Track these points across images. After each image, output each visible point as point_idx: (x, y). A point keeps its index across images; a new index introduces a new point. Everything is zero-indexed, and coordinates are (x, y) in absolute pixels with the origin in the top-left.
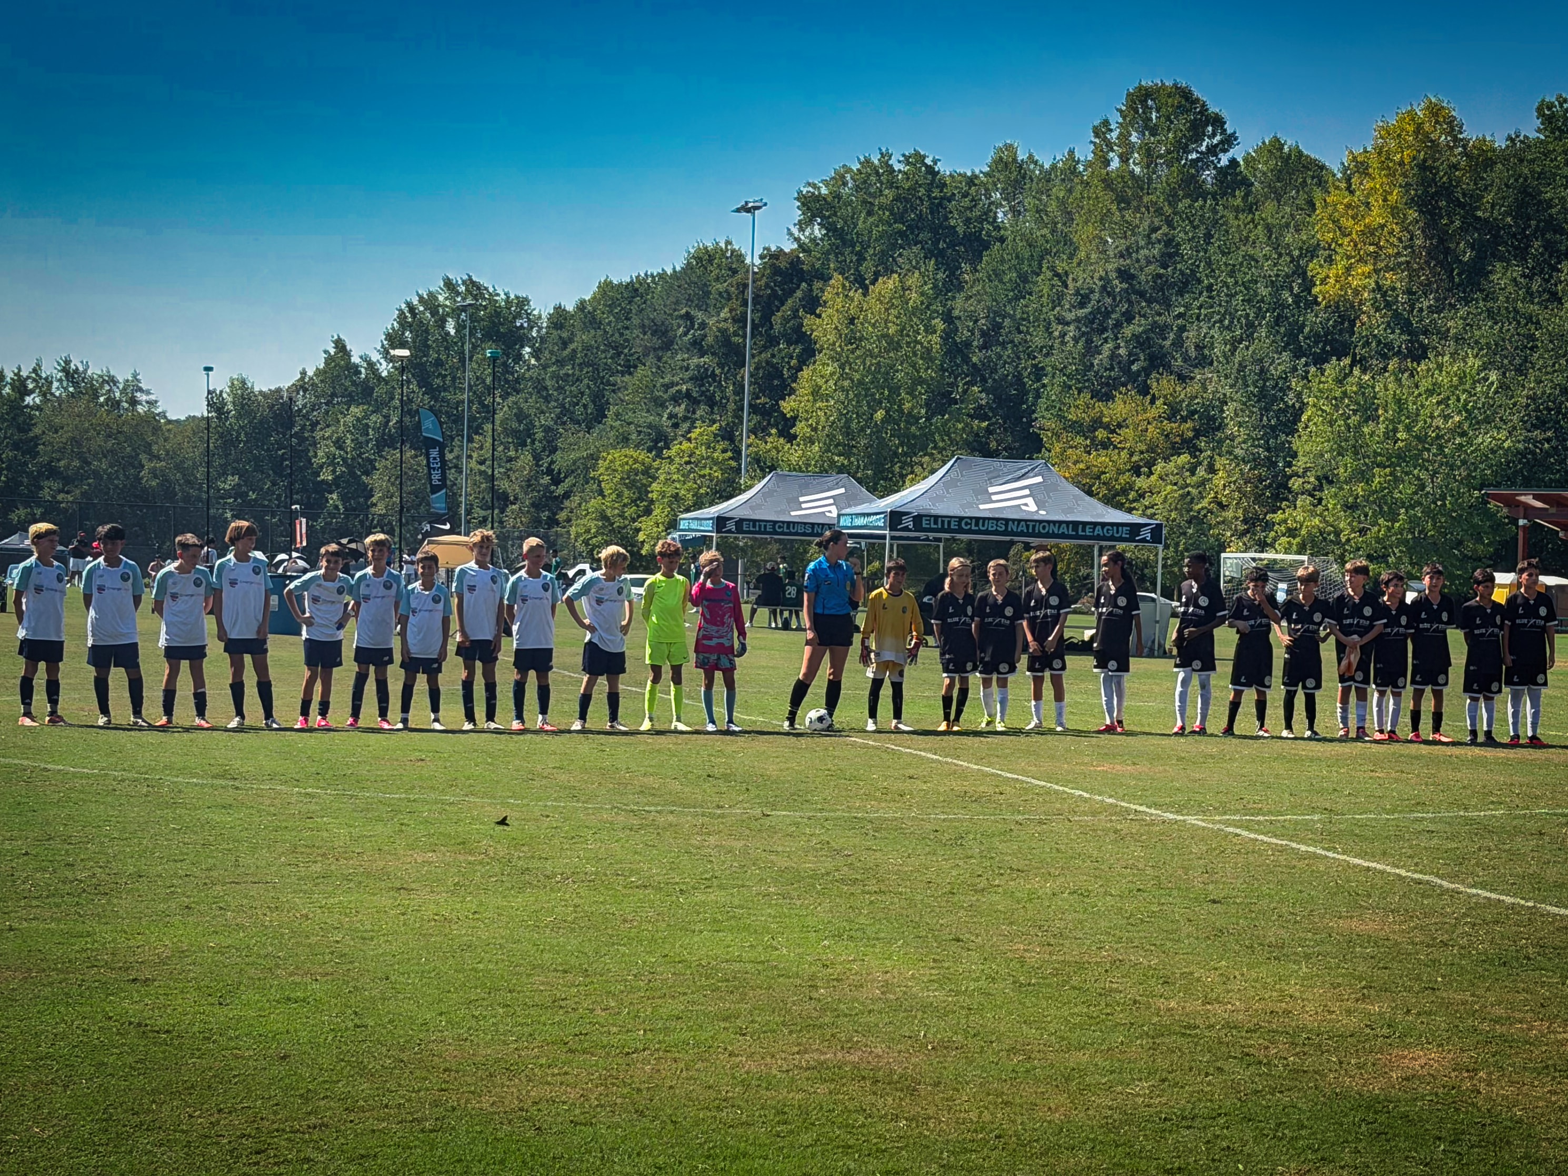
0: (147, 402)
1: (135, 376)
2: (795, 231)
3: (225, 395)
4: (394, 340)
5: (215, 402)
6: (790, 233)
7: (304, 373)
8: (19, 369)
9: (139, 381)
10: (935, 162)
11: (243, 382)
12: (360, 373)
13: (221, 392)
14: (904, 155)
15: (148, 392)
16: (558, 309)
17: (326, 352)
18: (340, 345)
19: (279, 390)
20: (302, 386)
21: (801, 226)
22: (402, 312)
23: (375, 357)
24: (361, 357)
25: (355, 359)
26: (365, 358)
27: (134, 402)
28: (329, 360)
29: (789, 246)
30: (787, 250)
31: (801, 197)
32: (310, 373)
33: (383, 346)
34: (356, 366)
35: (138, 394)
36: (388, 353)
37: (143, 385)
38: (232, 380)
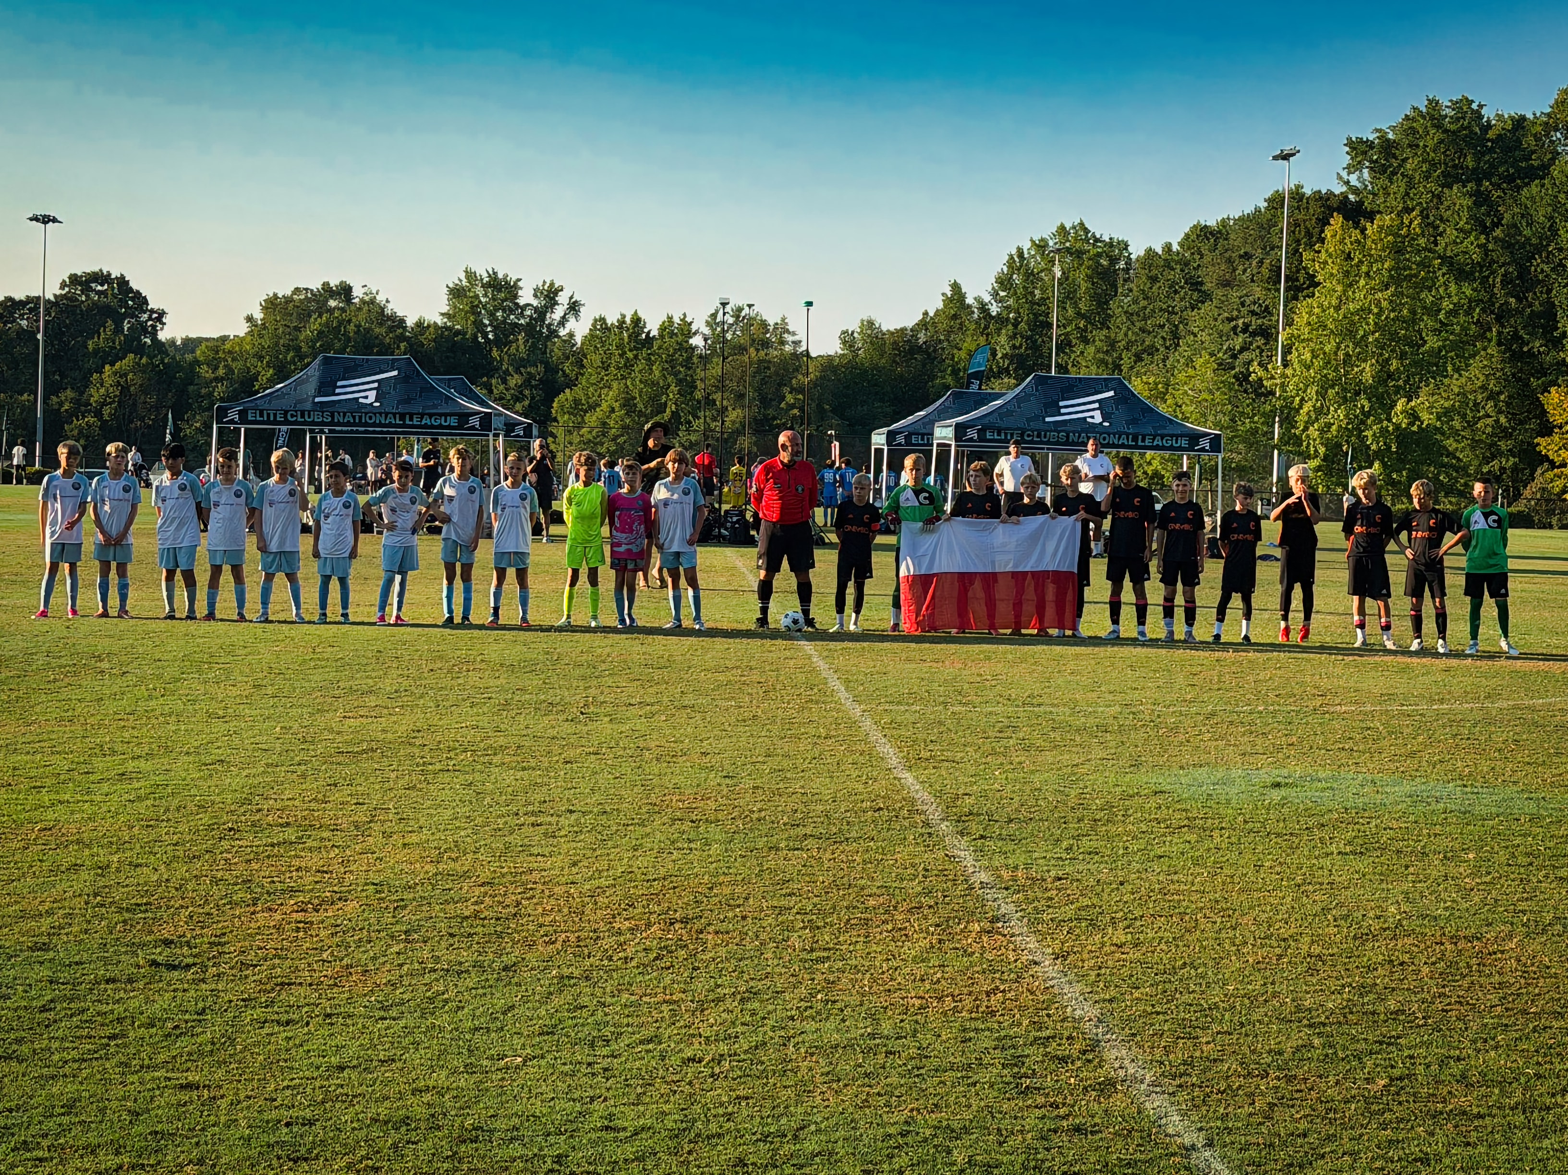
0: (793, 342)
1: (783, 319)
2: (1344, 174)
3: (856, 335)
4: (1004, 282)
5: (847, 339)
6: (1340, 177)
7: (926, 314)
8: (685, 315)
9: (787, 324)
10: (1481, 106)
11: (871, 323)
12: (973, 312)
13: (853, 332)
14: (1451, 101)
15: (794, 334)
16: (1149, 250)
17: (943, 294)
18: (956, 287)
19: (903, 330)
20: (923, 324)
21: (1350, 169)
22: (1011, 257)
23: (987, 298)
24: (975, 299)
25: (969, 300)
26: (978, 299)
27: (782, 342)
28: (948, 301)
29: (1339, 189)
30: (1337, 192)
31: (1350, 143)
32: (931, 314)
33: (993, 288)
34: (969, 306)
35: (786, 335)
36: (998, 294)
37: (791, 328)
38: (862, 321)
